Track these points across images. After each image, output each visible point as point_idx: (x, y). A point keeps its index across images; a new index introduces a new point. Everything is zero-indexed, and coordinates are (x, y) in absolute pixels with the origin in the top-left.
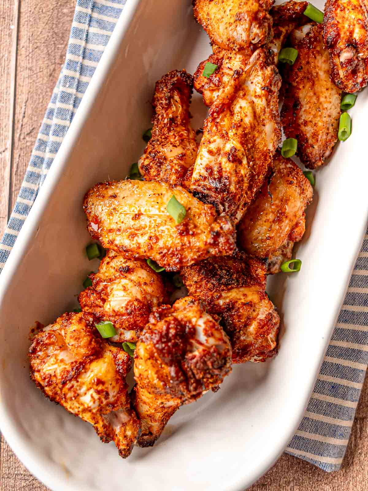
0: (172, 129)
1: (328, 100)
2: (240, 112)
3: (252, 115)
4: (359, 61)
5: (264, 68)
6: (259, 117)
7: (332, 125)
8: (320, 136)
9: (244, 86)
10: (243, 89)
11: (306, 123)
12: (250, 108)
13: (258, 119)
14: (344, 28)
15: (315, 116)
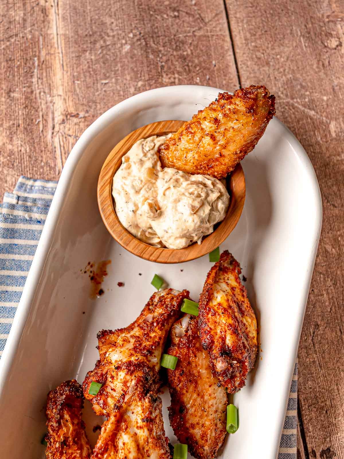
0: (64, 452)
1: (213, 396)
2: (123, 449)
3: (136, 449)
4: (233, 368)
5: (143, 399)
6: (143, 448)
7: (220, 420)
8: (208, 436)
9: (126, 417)
10: (125, 421)
11: (193, 426)
12: (133, 443)
13: (142, 451)
14: (216, 335)
15: (201, 417)
